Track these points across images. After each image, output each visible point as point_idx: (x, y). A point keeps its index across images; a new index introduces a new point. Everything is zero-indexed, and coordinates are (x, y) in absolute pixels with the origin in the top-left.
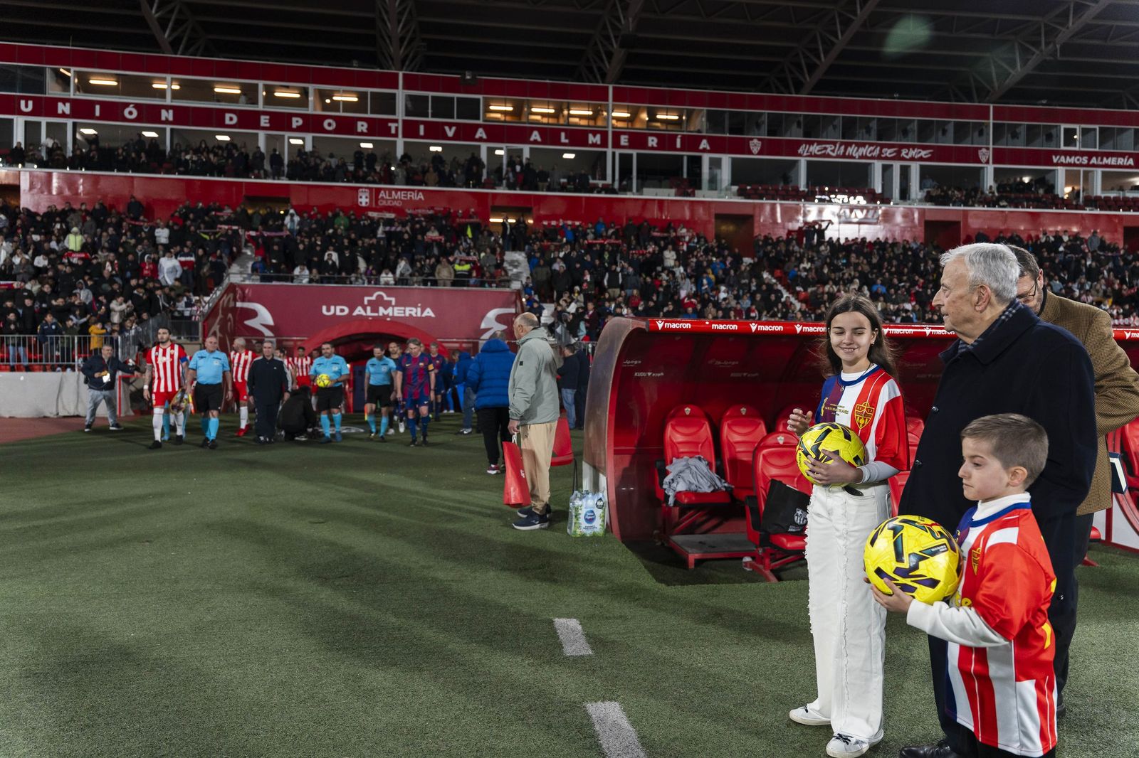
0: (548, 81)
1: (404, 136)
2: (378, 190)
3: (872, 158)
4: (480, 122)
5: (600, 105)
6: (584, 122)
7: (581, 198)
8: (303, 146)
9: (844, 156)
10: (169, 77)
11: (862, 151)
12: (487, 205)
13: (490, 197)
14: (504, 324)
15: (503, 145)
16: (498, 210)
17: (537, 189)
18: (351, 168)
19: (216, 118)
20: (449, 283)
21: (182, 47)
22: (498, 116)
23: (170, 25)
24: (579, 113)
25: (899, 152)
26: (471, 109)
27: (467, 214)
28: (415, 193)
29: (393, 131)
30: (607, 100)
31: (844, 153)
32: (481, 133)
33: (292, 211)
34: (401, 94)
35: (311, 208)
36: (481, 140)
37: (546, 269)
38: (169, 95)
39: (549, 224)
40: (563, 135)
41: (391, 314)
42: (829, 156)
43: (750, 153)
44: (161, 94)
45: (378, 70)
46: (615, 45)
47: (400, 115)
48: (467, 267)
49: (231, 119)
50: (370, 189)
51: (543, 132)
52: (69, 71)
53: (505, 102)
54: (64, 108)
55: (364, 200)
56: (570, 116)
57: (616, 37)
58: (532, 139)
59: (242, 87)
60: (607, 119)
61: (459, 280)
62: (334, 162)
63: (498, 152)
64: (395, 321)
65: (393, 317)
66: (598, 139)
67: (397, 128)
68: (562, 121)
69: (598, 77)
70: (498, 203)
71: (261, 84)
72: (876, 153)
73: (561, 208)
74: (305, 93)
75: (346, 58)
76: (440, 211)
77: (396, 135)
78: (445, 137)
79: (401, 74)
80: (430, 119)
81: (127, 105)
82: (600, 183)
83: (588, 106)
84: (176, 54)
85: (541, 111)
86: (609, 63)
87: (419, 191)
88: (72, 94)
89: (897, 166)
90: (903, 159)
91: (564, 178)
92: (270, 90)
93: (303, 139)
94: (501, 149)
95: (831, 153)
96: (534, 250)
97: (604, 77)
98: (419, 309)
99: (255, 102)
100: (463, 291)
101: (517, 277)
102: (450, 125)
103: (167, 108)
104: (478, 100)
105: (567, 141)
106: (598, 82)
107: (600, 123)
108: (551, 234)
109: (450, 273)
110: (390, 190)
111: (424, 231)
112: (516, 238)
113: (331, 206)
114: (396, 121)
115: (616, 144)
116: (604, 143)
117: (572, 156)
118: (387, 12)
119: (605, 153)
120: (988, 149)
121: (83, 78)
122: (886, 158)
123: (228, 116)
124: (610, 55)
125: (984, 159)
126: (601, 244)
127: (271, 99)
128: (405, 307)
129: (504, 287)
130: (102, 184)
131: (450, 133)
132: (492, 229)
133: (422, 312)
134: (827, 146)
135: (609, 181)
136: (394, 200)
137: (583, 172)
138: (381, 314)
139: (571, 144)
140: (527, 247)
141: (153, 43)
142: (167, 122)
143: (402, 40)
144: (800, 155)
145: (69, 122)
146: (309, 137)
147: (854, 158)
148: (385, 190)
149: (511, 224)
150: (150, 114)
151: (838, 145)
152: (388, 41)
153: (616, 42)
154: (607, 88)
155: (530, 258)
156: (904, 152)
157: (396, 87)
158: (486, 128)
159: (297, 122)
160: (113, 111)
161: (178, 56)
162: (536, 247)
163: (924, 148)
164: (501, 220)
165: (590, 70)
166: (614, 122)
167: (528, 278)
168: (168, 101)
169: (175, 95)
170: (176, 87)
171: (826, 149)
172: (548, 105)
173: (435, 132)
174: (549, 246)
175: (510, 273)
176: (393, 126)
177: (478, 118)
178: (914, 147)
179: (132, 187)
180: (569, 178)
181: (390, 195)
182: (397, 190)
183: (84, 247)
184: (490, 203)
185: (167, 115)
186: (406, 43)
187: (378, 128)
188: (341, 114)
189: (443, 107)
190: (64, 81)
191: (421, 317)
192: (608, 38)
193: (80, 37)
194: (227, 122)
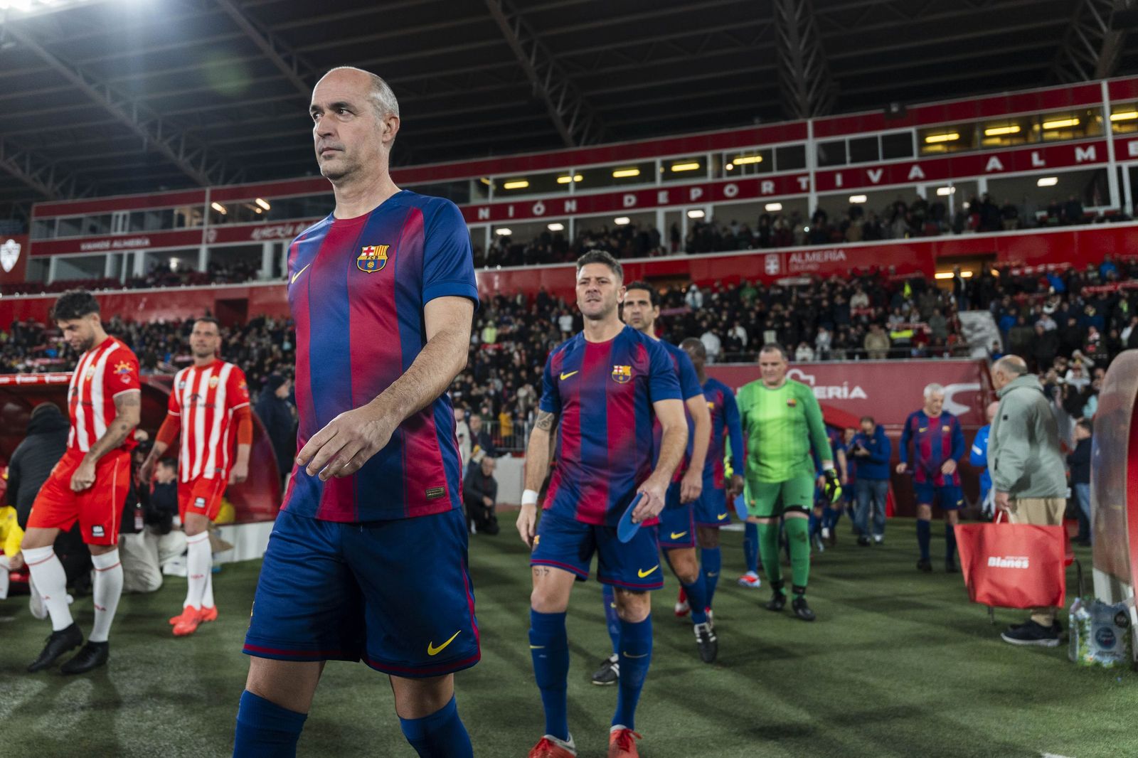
0: (1006, 94)
1: (819, 188)
2: (789, 255)
4: (915, 158)
5: (1091, 109)
6: (1065, 136)
7: (1070, 234)
8: (703, 218)
10: (572, 169)
12: (929, 258)
13: (934, 247)
14: (965, 404)
15: (949, 182)
16: (945, 262)
17: (1001, 228)
18: (757, 234)
19: (615, 202)
20: (883, 355)
21: (583, 140)
22: (939, 148)
23: (573, 121)
24: (1057, 125)
26: (900, 146)
27: (903, 269)
28: (834, 252)
29: (804, 186)
30: (1099, 99)
32: (916, 172)
33: (694, 287)
34: (811, 145)
35: (714, 281)
36: (917, 179)
37: (1028, 330)
38: (572, 187)
39: (1023, 273)
40: (1035, 156)
44: (565, 187)
45: (783, 123)
46: (1105, 29)
47: (812, 166)
48: (907, 334)
49: (630, 201)
50: (780, 254)
51: (1003, 157)
52: (488, 179)
53: (947, 130)
54: (484, 213)
55: (772, 267)
56: (1043, 131)
57: (1105, 19)
58: (990, 167)
59: (639, 167)
60: (1102, 127)
61: (898, 351)
62: (735, 230)
63: (941, 192)
66: (1091, 153)
67: (808, 183)
68: (1031, 139)
69: (1083, 74)
70: (946, 252)
71: (658, 160)
73: (1041, 250)
74: (703, 162)
75: (747, 118)
76: (866, 271)
77: (808, 190)
78: (869, 183)
79: (810, 123)
80: (849, 166)
81: (535, 202)
82: (1101, 210)
83: (1071, 115)
84: (578, 145)
85: (999, 132)
86: (1098, 52)
87: (838, 250)
88: (491, 200)
91: (1041, 209)
92: (667, 165)
93: (703, 210)
94: (946, 186)
96: (1002, 307)
97: (1092, 72)
98: (845, 390)
99: (653, 179)
100: (904, 364)
101: (981, 343)
102: (875, 169)
103: (570, 199)
104: (909, 135)
105: (1042, 163)
106: (1083, 80)
107: (1092, 132)
108: (1029, 284)
109: (884, 342)
110: (803, 253)
111: (848, 295)
112: (975, 296)
113: (734, 279)
114: (807, 175)
115: (1122, 153)
116: (1102, 155)
117: (1052, 181)
118: (790, 59)
119: (1105, 171)
121: (500, 183)
123: (626, 198)
124: (1098, 44)
126: (1110, 293)
127: (668, 175)
128: (827, 386)
129: (962, 356)
130: (515, 279)
131: (875, 177)
132: (940, 286)
133: (850, 391)
135: (1115, 204)
136: (808, 263)
137: (1072, 198)
139: (1048, 166)
140: (993, 305)
141: (558, 141)
142: (571, 213)
143: (809, 85)
145: (488, 226)
146: (709, 207)
148: (797, 253)
149: (965, 278)
150: (555, 208)
152: (793, 89)
153: (1106, 25)
154: (1099, 87)
155: (998, 319)
157: (805, 136)
158: (922, 165)
159: (695, 193)
160: (524, 210)
161: (581, 148)
162: (1006, 302)
164: (950, 275)
165: (1070, 68)
166: (1116, 127)
167: (996, 343)
168: (572, 192)
169: (578, 186)
170: (578, 178)
172: (1009, 122)
173: (856, 179)
174: (1026, 301)
175: (969, 341)
176: (803, 181)
177: (911, 154)
179: (539, 278)
180: (1052, 210)
181: (803, 258)
182: (811, 252)
183: (499, 339)
184: (934, 253)
185: (571, 206)
186: (814, 87)
187: (786, 186)
188: (744, 177)
189: (864, 150)
190: (484, 189)
191: (848, 399)
192: (1094, 24)
193: (498, 149)
194: (626, 203)
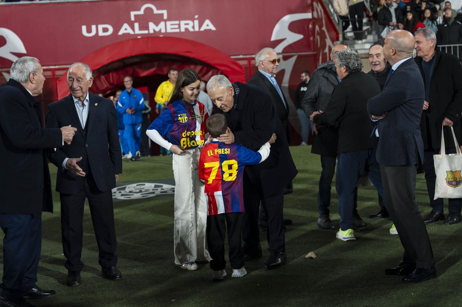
14: (299, 32)
41: (163, 31)
64: (169, 38)
65: (166, 33)
98: (196, 22)
128: (180, 20)
138: (151, 31)
191: (199, 32)
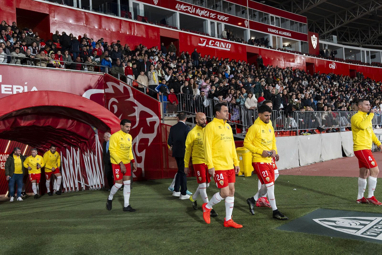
3: (206, 17)
9: (195, 14)
11: (203, 12)
25: (217, 17)
31: (195, 12)
42: (189, 13)
43: (154, 4)
72: (208, 15)
89: (216, 22)
90: (218, 20)
95: (190, 11)
120: (247, 21)
122: (212, 18)
125: (246, 26)
134: (188, 7)
144: (176, 10)
147: (199, 16)
151: (192, 7)
156: (219, 16)
163: (226, 16)
171: (187, 8)
178: (222, 14)
